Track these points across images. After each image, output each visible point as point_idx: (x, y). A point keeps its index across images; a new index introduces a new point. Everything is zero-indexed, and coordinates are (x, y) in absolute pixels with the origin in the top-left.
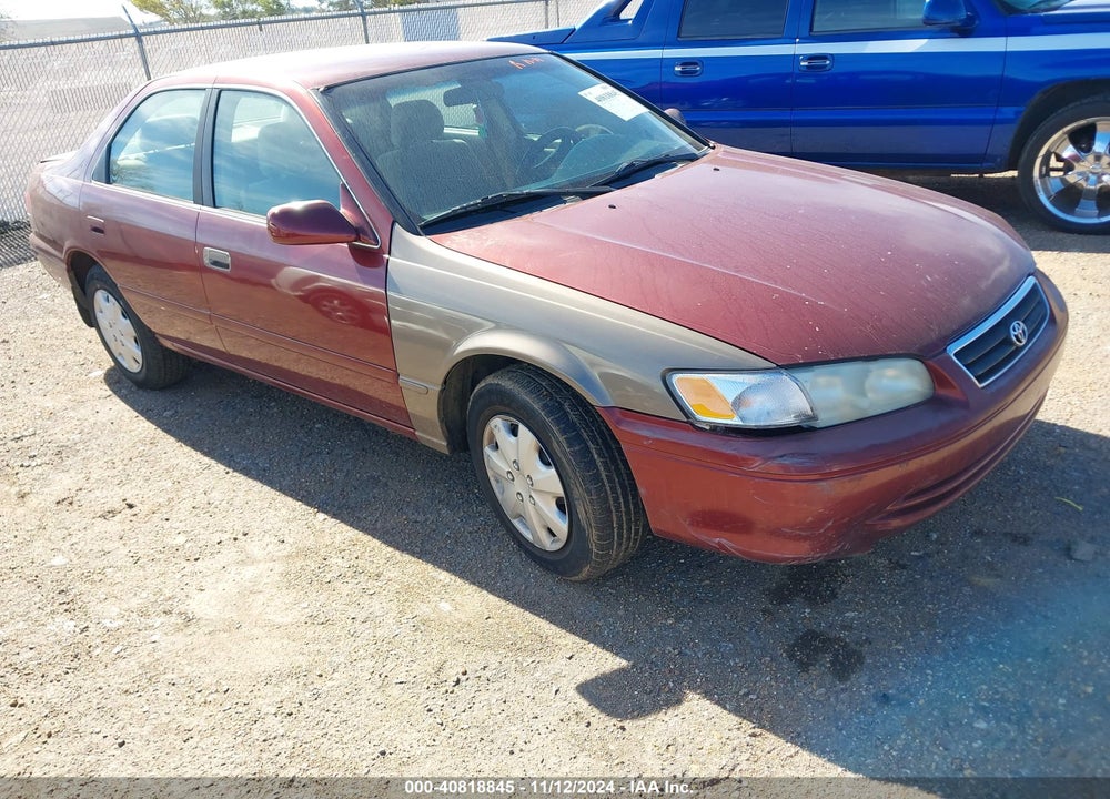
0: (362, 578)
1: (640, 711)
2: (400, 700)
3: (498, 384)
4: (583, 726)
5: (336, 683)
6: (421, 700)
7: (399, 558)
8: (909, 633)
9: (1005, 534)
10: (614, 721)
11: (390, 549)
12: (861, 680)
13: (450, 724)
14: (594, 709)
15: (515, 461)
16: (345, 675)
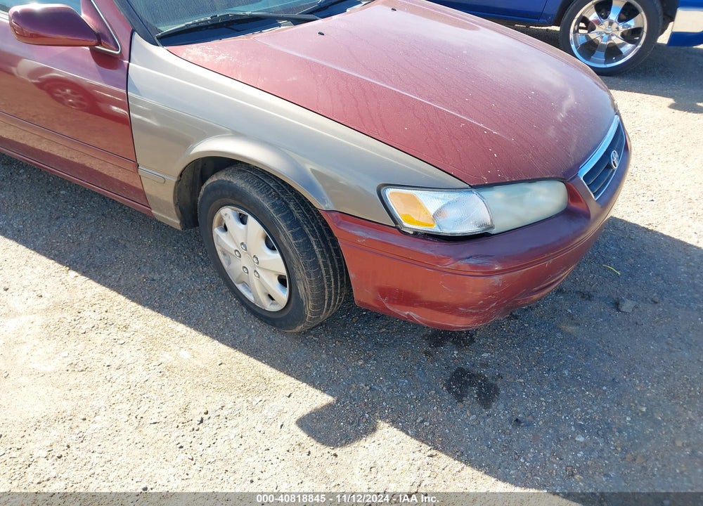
0: (113, 330)
1: (346, 439)
2: (156, 439)
3: (230, 182)
4: (305, 454)
5: (98, 426)
6: (173, 438)
7: (142, 311)
8: (526, 369)
9: (576, 292)
10: (328, 449)
11: (134, 304)
12: (499, 407)
13: (199, 458)
14: (312, 440)
15: (242, 244)
16: (106, 418)
